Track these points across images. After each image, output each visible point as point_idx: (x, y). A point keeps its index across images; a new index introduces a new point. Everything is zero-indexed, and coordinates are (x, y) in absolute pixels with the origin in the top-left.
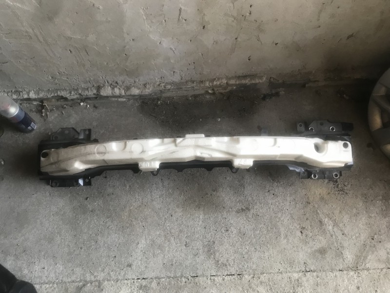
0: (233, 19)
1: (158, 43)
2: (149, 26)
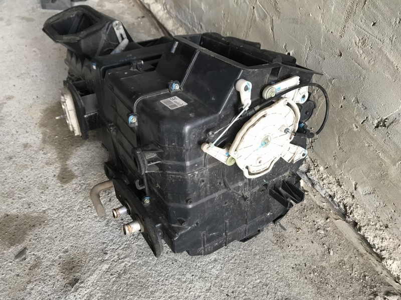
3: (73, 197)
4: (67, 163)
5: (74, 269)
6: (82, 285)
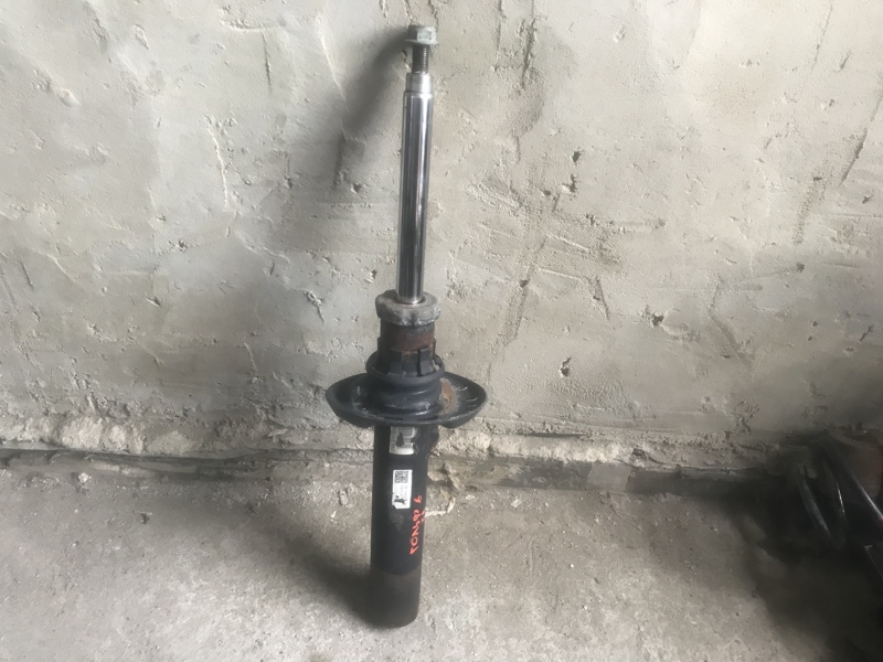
1: (266, 271)
2: (235, 198)
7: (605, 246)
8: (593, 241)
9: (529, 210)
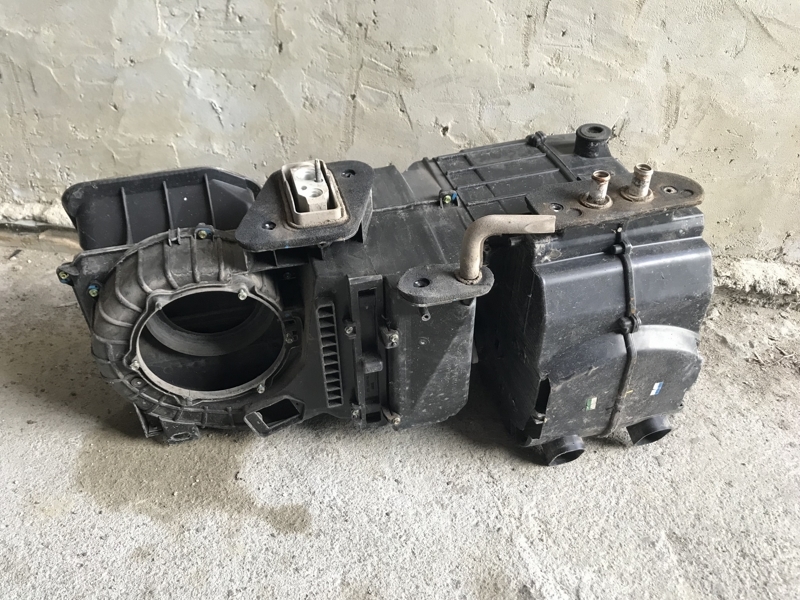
0: (340, 33)
1: (185, 84)
2: (165, 26)
3: (350, 527)
4: (259, 506)
5: (499, 586)
6: (538, 585)
7: (401, 66)
8: (394, 62)
9: (350, 38)
